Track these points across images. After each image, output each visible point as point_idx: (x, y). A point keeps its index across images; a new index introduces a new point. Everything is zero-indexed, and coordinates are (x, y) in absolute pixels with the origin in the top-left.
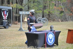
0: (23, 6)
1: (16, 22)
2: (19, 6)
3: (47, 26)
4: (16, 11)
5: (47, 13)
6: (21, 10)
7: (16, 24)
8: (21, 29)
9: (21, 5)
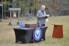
0: (13, 3)
1: (6, 17)
3: (33, 21)
4: (7, 7)
5: (33, 9)
6: (11, 7)
7: (7, 19)
8: (10, 24)
9: (11, 2)
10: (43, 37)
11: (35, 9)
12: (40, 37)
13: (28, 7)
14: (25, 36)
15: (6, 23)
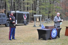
0: (36, 11)
1: (32, 21)
2: (34, 12)
3: (51, 24)
4: (32, 14)
5: (51, 15)
6: (35, 14)
7: (32, 22)
8: (35, 26)
9: (35, 11)
10: (58, 35)
11: (52, 15)
12: (56, 35)
13: (47, 14)
14: (45, 34)
15: (32, 26)
